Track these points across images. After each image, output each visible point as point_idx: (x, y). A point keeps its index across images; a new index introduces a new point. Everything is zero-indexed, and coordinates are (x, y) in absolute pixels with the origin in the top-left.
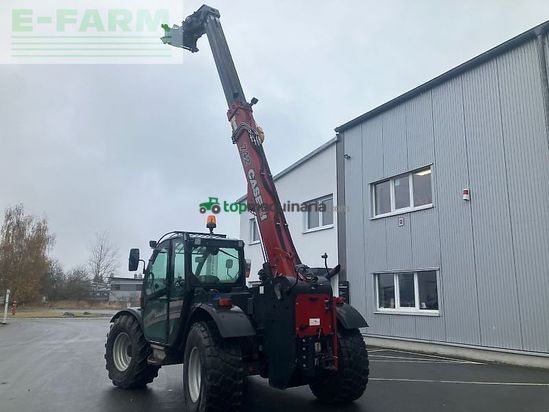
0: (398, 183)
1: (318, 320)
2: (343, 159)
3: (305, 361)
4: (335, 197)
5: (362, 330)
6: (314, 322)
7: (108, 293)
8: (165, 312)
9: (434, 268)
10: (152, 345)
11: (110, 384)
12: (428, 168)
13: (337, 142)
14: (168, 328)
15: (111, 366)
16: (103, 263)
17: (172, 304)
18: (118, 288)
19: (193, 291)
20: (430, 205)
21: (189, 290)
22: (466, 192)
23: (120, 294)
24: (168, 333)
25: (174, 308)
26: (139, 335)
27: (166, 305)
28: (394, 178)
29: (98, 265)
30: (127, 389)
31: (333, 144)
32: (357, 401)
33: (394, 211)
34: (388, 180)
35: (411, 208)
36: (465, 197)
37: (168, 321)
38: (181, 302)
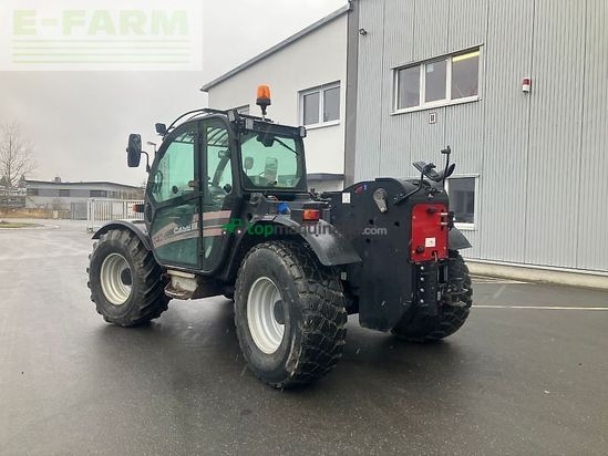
0: (431, 68)
1: (434, 240)
2: (356, 35)
3: (422, 296)
4: (343, 86)
5: (461, 252)
6: (430, 242)
7: (23, 199)
8: (195, 226)
9: (468, 175)
10: (170, 272)
11: (100, 321)
12: (477, 49)
13: (349, 11)
14: (203, 249)
15: (98, 297)
16: (15, 163)
17: (207, 216)
18: (36, 193)
19: (247, 197)
20: (474, 98)
21: (240, 195)
22: (527, 82)
23: (40, 200)
24: (202, 256)
25: (212, 222)
26: (142, 257)
27: (196, 217)
28: (426, 62)
29: (9, 166)
30: (127, 327)
31: (343, 14)
32: (447, 339)
33: (423, 105)
34: (418, 64)
35: (448, 101)
36: (526, 87)
37: (201, 240)
38: (227, 214)
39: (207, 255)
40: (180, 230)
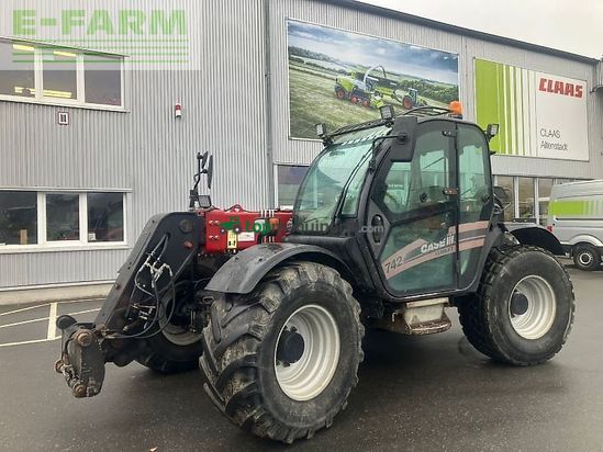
10: (410, 305)
22: (178, 107)
25: (470, 234)
35: (81, 103)
36: (178, 113)
37: (457, 254)
38: (485, 224)
39: (462, 271)
40: (431, 247)
